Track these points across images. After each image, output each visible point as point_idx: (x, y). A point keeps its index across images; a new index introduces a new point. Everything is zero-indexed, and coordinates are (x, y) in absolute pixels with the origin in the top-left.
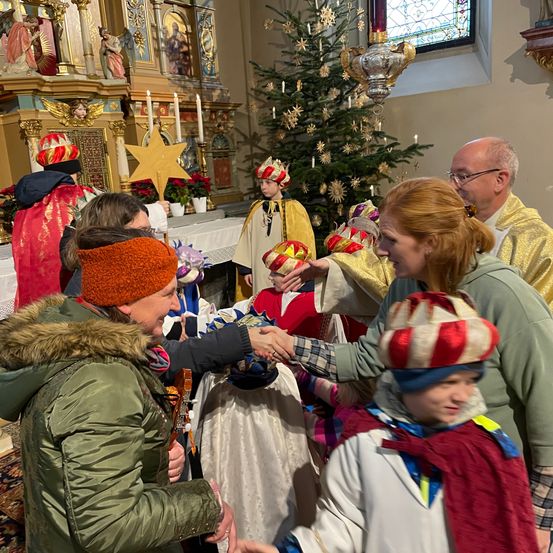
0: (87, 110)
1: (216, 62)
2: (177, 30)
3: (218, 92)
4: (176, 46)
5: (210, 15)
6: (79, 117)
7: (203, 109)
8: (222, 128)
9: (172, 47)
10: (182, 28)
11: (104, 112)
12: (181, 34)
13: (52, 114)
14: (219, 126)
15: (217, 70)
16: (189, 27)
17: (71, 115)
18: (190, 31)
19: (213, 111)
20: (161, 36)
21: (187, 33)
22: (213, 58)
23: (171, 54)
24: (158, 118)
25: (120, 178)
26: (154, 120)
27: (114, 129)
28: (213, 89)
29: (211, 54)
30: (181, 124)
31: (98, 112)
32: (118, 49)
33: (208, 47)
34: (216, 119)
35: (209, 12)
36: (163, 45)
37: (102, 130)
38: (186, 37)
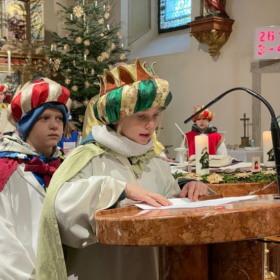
1: (43, 31)
2: (16, 14)
3: (40, 49)
4: (15, 22)
5: (40, 5)
8: (40, 70)
9: (12, 23)
10: (21, 12)
12: (20, 15)
14: (39, 68)
15: (43, 36)
16: (25, 12)
20: (4, 17)
21: (24, 15)
22: (41, 29)
23: (10, 27)
28: (37, 47)
29: (38, 27)
30: (11, 66)
33: (36, 22)
34: (37, 64)
35: (39, 3)
36: (5, 22)
38: (23, 17)
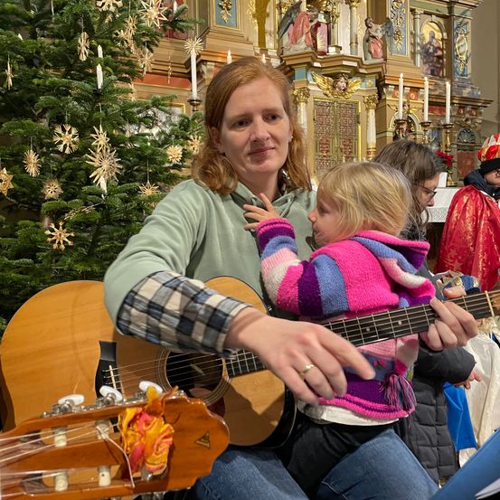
0: (347, 84)
1: (469, 64)
2: (433, 37)
3: (468, 90)
5: (467, 23)
6: (340, 88)
7: (452, 104)
8: (469, 122)
9: (427, 51)
10: (438, 35)
11: (360, 88)
12: (437, 40)
13: (319, 86)
14: (467, 120)
15: (469, 71)
16: (445, 34)
17: (334, 87)
18: (446, 38)
19: (462, 106)
20: (418, 41)
21: (442, 39)
22: (466, 61)
23: (425, 57)
24: (408, 102)
25: (367, 145)
26: (404, 103)
27: (368, 103)
28: (464, 87)
29: (464, 57)
31: (356, 88)
32: (379, 35)
33: (462, 50)
34: (464, 114)
35: (466, 20)
36: (419, 48)
37: (357, 103)
38: (441, 43)
